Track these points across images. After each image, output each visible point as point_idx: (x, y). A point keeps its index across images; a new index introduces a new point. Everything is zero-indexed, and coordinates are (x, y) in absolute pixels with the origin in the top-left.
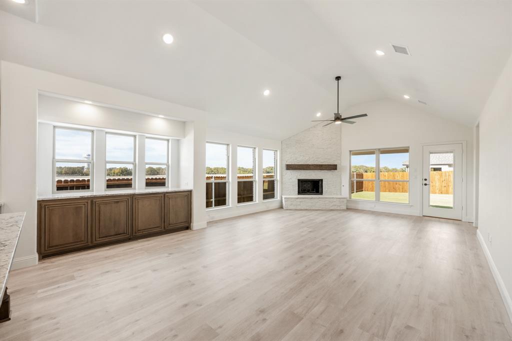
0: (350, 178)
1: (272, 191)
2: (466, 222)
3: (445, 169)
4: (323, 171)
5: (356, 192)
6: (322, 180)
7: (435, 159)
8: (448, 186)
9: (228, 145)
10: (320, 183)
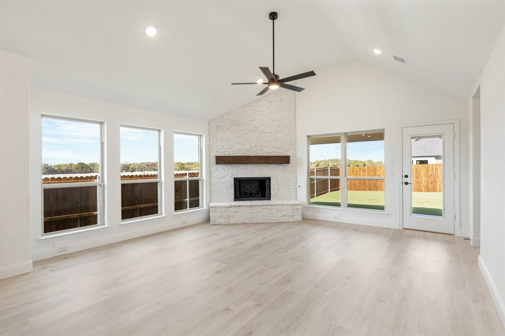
0: (308, 176)
1: (195, 197)
2: (460, 237)
3: (432, 161)
4: (270, 166)
5: (331, 191)
6: (269, 179)
7: (418, 148)
8: (435, 182)
9: (102, 123)
10: (267, 183)
